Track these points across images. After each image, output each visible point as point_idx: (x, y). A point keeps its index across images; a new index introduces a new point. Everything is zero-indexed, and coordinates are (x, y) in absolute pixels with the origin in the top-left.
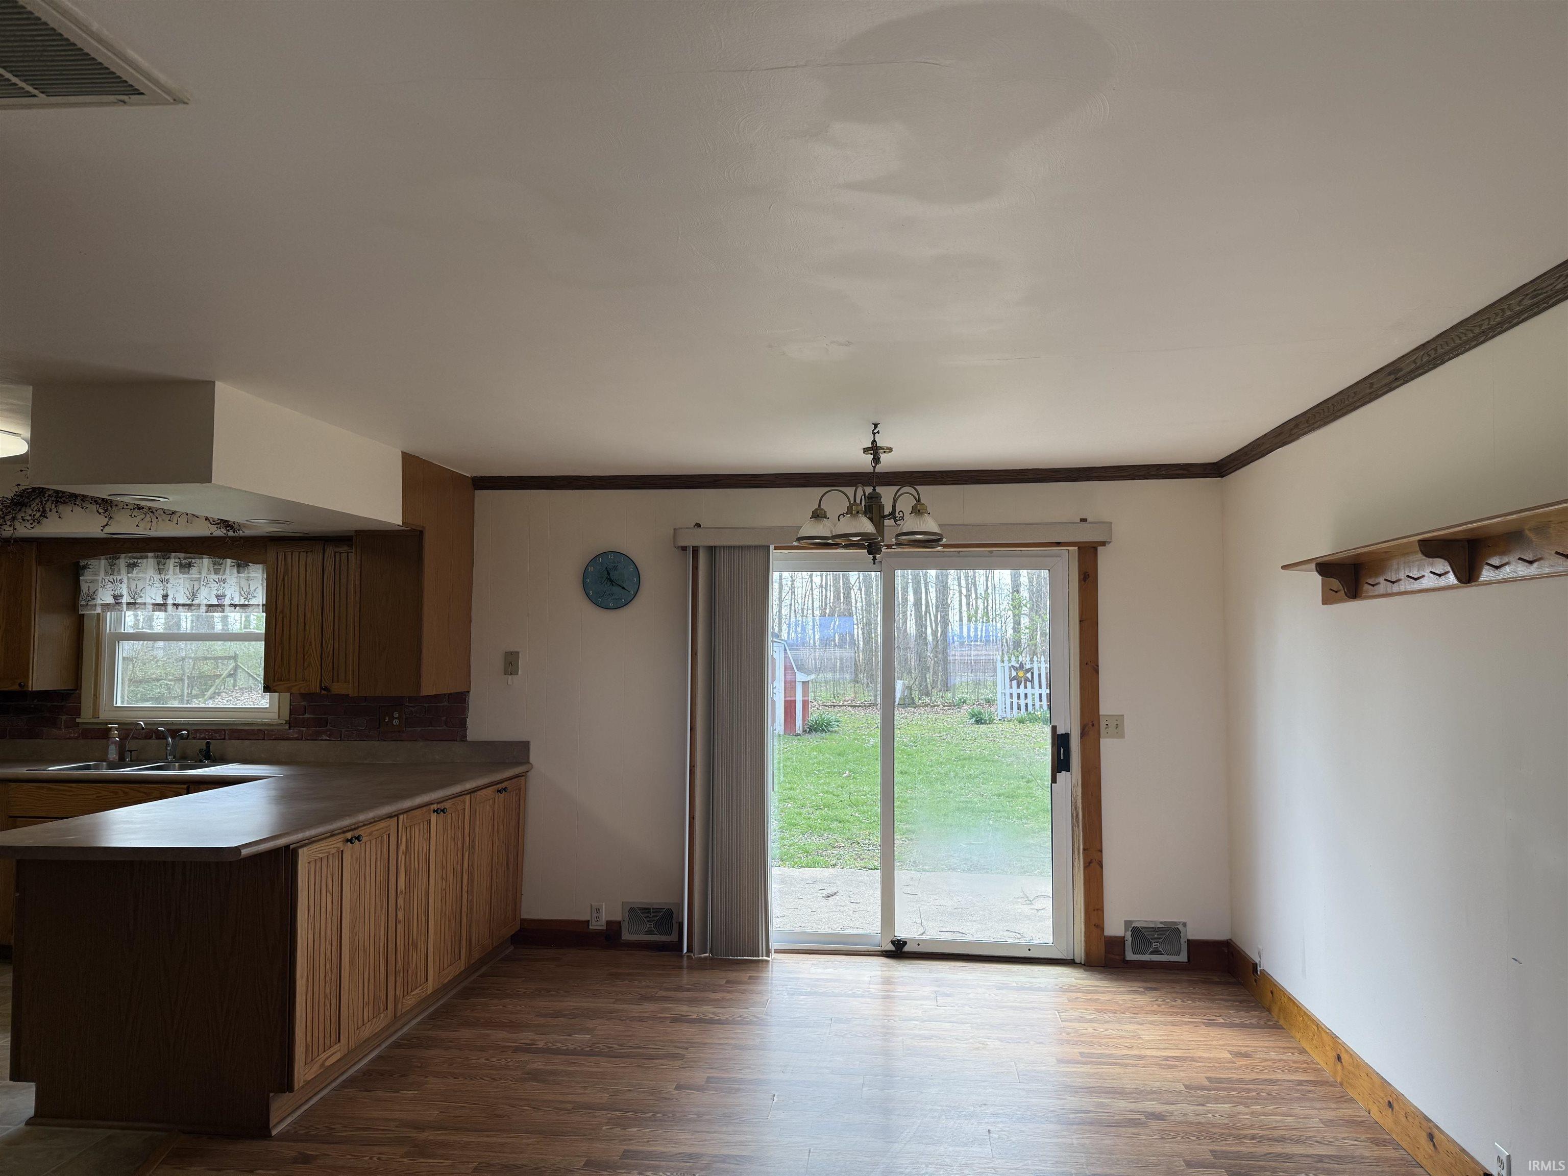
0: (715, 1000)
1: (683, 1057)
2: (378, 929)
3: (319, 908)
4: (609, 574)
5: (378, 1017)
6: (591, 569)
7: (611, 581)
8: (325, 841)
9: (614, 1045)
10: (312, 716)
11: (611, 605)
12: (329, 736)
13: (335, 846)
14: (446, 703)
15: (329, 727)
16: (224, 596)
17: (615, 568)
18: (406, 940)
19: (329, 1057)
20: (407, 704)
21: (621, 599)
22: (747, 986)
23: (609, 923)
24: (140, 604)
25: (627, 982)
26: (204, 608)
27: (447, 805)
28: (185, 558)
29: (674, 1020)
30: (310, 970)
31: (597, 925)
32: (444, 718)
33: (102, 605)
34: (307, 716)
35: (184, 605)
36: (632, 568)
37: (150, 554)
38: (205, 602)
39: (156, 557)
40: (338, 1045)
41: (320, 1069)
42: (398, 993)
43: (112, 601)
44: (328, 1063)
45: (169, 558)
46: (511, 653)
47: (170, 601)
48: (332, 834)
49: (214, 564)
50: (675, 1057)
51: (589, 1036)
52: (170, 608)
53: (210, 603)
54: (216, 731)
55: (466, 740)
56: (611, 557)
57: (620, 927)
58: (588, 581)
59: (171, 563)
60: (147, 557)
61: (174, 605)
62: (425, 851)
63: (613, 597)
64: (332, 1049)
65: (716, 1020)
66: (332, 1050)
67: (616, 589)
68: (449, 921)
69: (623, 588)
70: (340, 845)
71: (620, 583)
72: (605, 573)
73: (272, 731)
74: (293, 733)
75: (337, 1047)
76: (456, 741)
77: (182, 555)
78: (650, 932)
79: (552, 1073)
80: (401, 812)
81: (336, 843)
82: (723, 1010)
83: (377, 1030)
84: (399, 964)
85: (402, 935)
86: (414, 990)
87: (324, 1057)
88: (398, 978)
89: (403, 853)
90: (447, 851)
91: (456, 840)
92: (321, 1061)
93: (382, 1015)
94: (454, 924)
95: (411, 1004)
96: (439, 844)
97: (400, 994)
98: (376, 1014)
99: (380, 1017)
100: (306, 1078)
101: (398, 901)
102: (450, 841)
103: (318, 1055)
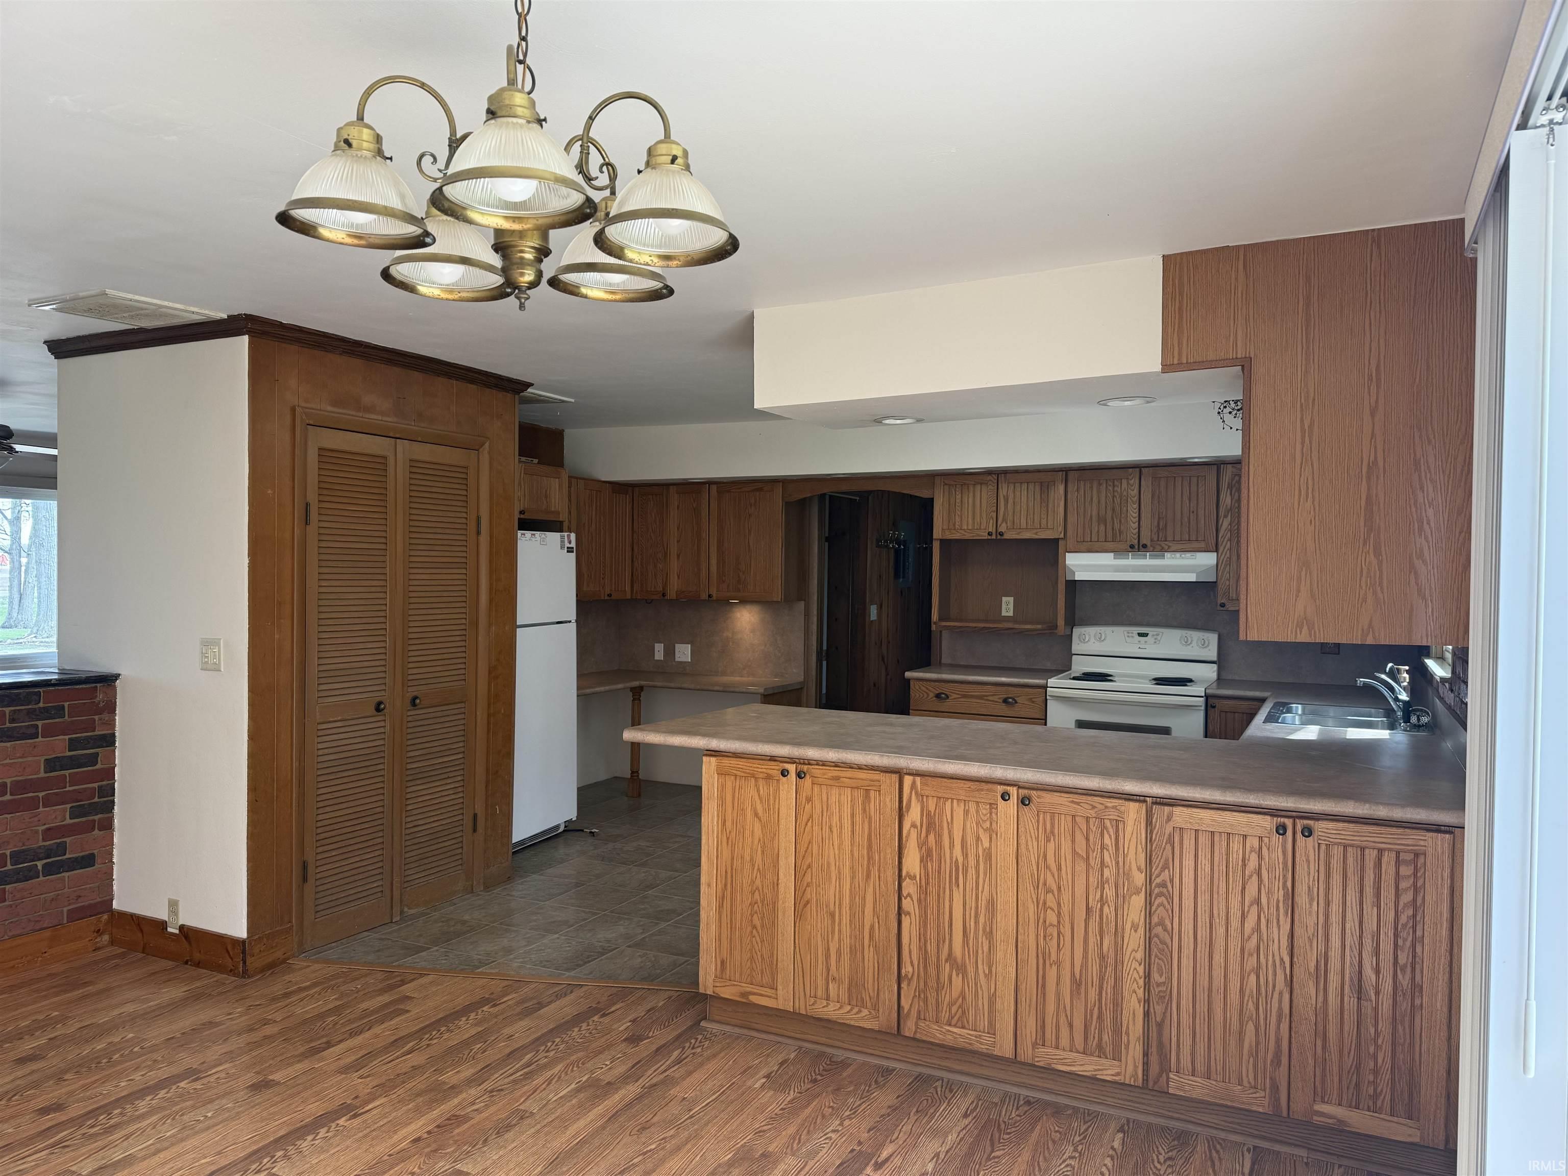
5: (857, 1009)
18: (931, 948)
19: (761, 995)
27: (1047, 798)
30: (726, 886)
41: (739, 996)
42: (906, 1002)
62: (985, 845)
66: (762, 990)
75: (772, 993)
80: (910, 771)
83: (852, 1023)
84: (907, 969)
85: (914, 933)
86: (955, 1026)
87: (748, 989)
88: (904, 985)
89: (914, 825)
90: (1059, 869)
91: (1095, 862)
92: (742, 990)
93: (865, 1012)
94: (1093, 994)
95: (944, 1040)
96: (1028, 849)
97: (910, 1010)
98: (854, 1003)
99: (860, 1011)
100: (717, 990)
101: (904, 884)
102: (1069, 857)
103: (740, 982)
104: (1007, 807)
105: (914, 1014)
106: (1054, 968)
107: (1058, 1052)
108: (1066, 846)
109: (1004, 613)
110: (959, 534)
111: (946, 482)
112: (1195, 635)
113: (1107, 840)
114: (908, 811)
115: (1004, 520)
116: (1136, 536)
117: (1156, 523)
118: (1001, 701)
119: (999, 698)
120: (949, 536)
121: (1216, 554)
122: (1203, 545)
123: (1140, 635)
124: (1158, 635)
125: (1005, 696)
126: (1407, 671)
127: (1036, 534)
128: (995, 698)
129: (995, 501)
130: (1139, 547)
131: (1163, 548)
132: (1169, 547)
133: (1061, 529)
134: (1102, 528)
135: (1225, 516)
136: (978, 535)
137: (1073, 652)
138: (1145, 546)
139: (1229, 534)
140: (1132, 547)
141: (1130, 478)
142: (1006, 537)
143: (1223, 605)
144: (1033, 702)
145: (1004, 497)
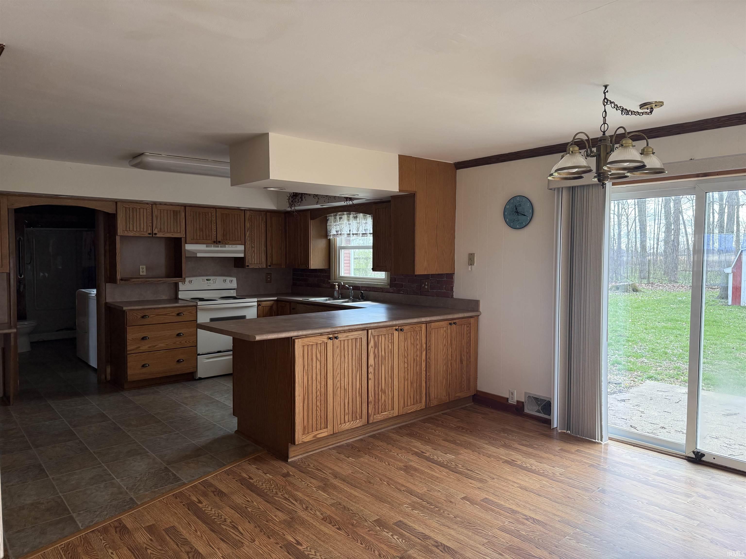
0: (541, 457)
1: (486, 481)
2: (354, 381)
3: (311, 366)
4: (516, 209)
5: (355, 421)
6: (508, 207)
7: (517, 212)
8: (313, 337)
9: (460, 465)
11: (518, 226)
12: (403, 292)
13: (321, 340)
14: (445, 279)
15: (403, 288)
16: (367, 229)
17: (520, 205)
18: (376, 389)
19: (322, 433)
20: (431, 279)
21: (522, 223)
22: (569, 454)
23: (518, 402)
24: (343, 234)
25: (506, 435)
26: (361, 235)
27: (406, 328)
28: (355, 214)
29: (506, 462)
30: (305, 394)
31: (513, 401)
32: (444, 286)
33: (333, 235)
35: (356, 234)
36: (529, 204)
37: (345, 213)
38: (361, 233)
39: (347, 214)
40: (326, 429)
41: (313, 438)
42: (370, 412)
43: (336, 233)
44: (319, 436)
45: (350, 214)
46: (471, 254)
47: (351, 233)
48: (321, 334)
49: (364, 216)
50: (481, 481)
51: (454, 457)
52: (351, 235)
53: (363, 233)
54: (368, 287)
55: (453, 298)
56: (518, 199)
57: (523, 405)
58: (506, 213)
59: (351, 216)
60: (344, 214)
61: (353, 234)
62: (390, 348)
63: (519, 222)
64: (321, 430)
65: (528, 468)
66: (321, 431)
67: (520, 217)
68: (411, 383)
69: (525, 217)
70: (326, 340)
71: (523, 213)
72: (515, 208)
73: (385, 288)
74: (391, 290)
75: (325, 430)
76: (449, 297)
77: (354, 213)
78: (538, 411)
79: (416, 470)
80: (371, 328)
81: (324, 339)
83: (354, 427)
84: (371, 399)
85: (372, 386)
86: (383, 412)
87: (316, 433)
88: (370, 405)
89: (372, 347)
90: (408, 349)
91: (415, 345)
92: (314, 435)
93: (358, 421)
94: (415, 385)
95: (381, 419)
96: (401, 346)
98: (354, 420)
99: (356, 421)
100: (303, 440)
101: (369, 369)
102: (410, 345)
103: (312, 432)
104: (396, 333)
105: (372, 414)
106: (407, 381)
107: (408, 407)
108: (409, 341)
109: (141, 274)
110: (133, 234)
111: (124, 206)
112: (228, 279)
113: (418, 337)
114: (370, 343)
115: (156, 227)
116: (215, 238)
117: (223, 233)
118: (176, 315)
119: (175, 314)
120: (126, 234)
121: (243, 246)
122: (240, 242)
123: (207, 280)
124: (214, 279)
125: (178, 312)
126: (337, 285)
127: (172, 235)
128: (173, 314)
129: (151, 218)
130: (216, 242)
131: (226, 243)
132: (228, 242)
133: (184, 232)
134: (201, 233)
135: (248, 231)
136: (143, 234)
137: (180, 290)
138: (219, 242)
139: (249, 238)
140: (214, 242)
141: (212, 212)
142: (157, 236)
143: (248, 266)
144: (191, 313)
145: (156, 216)
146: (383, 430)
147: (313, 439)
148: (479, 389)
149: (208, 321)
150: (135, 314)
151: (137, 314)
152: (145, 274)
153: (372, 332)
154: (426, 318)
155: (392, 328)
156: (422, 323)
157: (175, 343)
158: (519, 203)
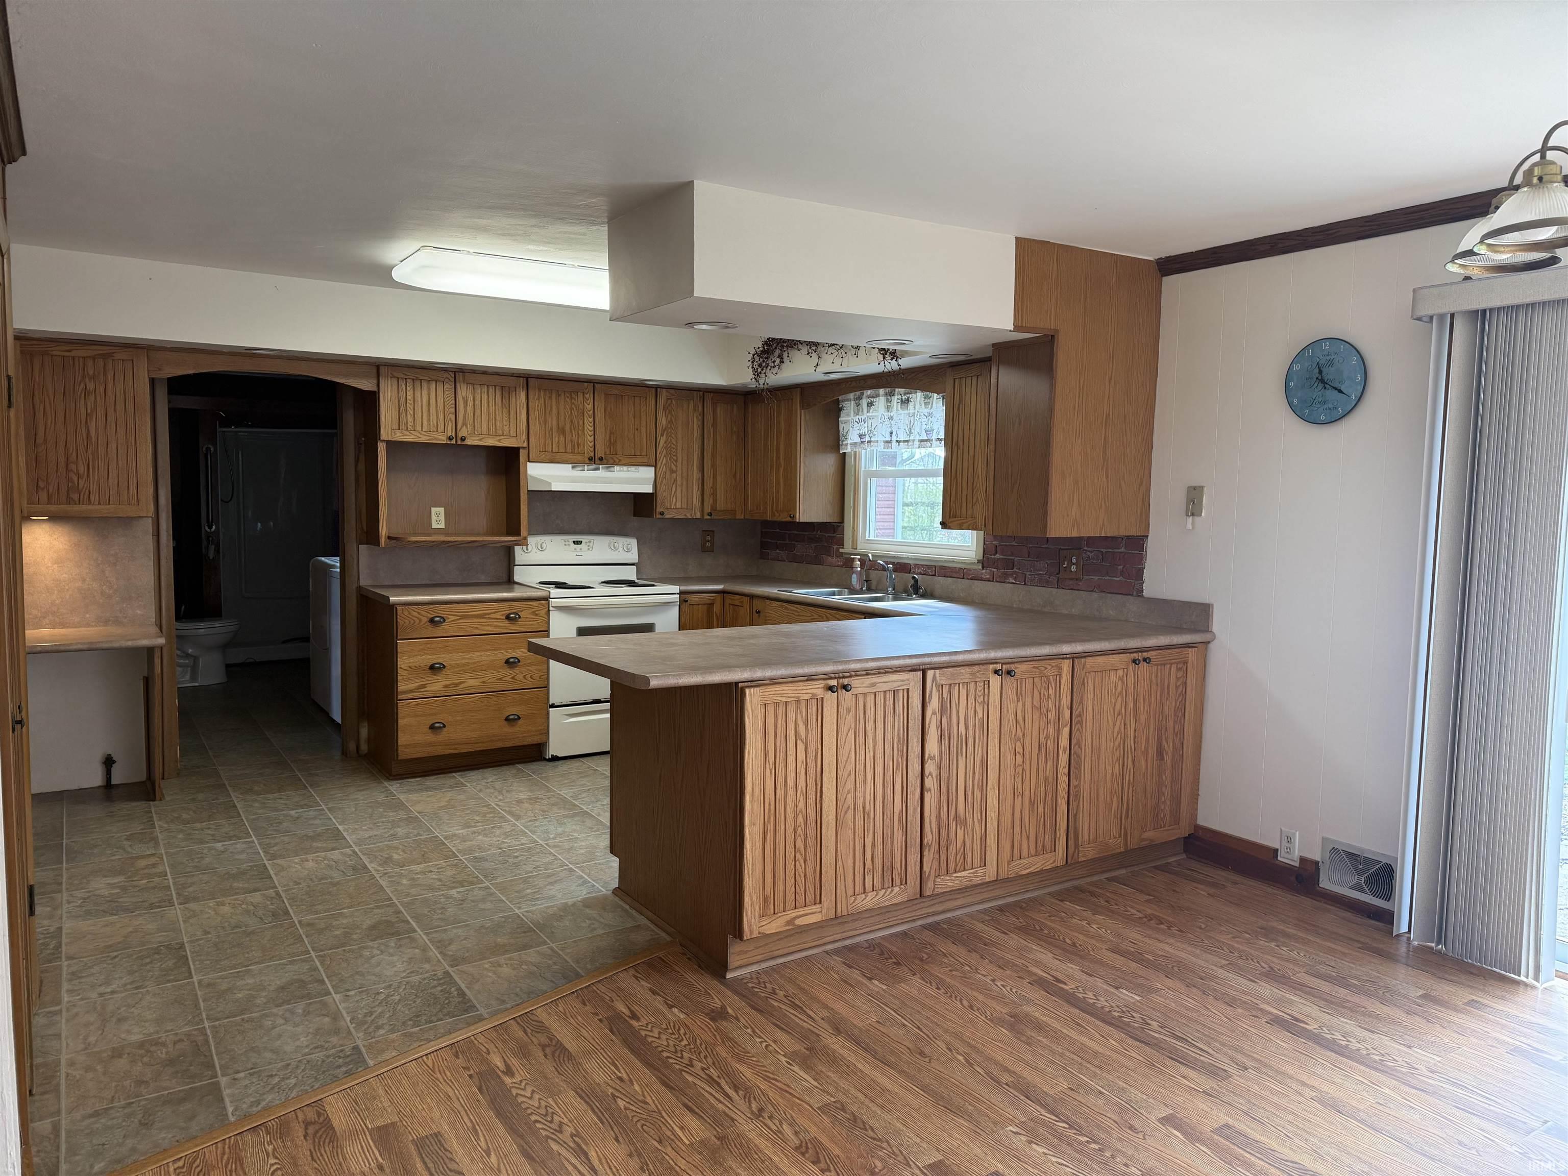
0: (1371, 1015)
1: (1226, 1076)
2: (889, 792)
3: (783, 755)
4: (1320, 372)
5: (890, 890)
6: (1297, 367)
7: (1322, 381)
8: (790, 685)
9: (1154, 1023)
10: (1002, 557)
11: (1323, 417)
12: (1015, 579)
13: (810, 691)
14: (1123, 550)
15: (1015, 569)
16: (932, 430)
17: (1331, 363)
18: (944, 813)
19: (807, 915)
20: (1086, 548)
21: (1335, 408)
23: (1303, 860)
24: (874, 442)
25: (1273, 945)
26: (917, 443)
27: (1020, 668)
28: (905, 394)
29: (1277, 1021)
30: (769, 818)
31: (1290, 856)
32: (1121, 567)
33: (851, 444)
34: (998, 556)
35: (904, 441)
36: (1355, 359)
37: (882, 391)
38: (918, 438)
39: (886, 394)
40: (818, 906)
41: (786, 925)
42: (926, 868)
43: (858, 440)
44: (799, 922)
45: (894, 395)
46: (1195, 488)
47: (894, 439)
48: (810, 678)
49: (925, 398)
50: (1214, 1072)
51: (1138, 998)
52: (894, 443)
53: (921, 438)
54: (929, 567)
55: (1142, 596)
56: (1326, 346)
57: (1318, 870)
58: (1292, 384)
59: (895, 399)
60: (878, 396)
61: (897, 441)
62: (980, 715)
63: (1326, 406)
64: (806, 908)
65: (1340, 1046)
66: (807, 910)
67: (1331, 394)
68: (1032, 804)
69: (1340, 391)
70: (820, 693)
71: (1338, 385)
72: (1317, 370)
73: (969, 570)
74: (986, 574)
75: (816, 908)
76: (1132, 595)
77: (902, 390)
78: (1358, 888)
79: (1039, 1027)
80: (932, 666)
81: (817, 688)
82: (1367, 1033)
83: (886, 904)
84: (928, 838)
85: (933, 805)
86: (960, 871)
87: (794, 915)
88: (926, 853)
89: (934, 713)
90: (1024, 721)
91: (1044, 710)
92: (788, 918)
93: (896, 889)
94: (1041, 807)
95: (953, 886)
96: (1008, 711)
97: (930, 872)
98: (886, 886)
99: (892, 890)
100: (762, 930)
101: (926, 766)
102: (1030, 710)
103: (784, 911)
104: (995, 681)
105: (933, 874)
106: (1020, 798)
107: (1022, 861)
108: (1028, 701)
109: (434, 525)
110: (413, 437)
111: (396, 374)
112: (621, 541)
113: (1051, 691)
114: (929, 702)
115: (465, 424)
116: (592, 449)
117: (608, 438)
118: (504, 617)
119: (503, 615)
120: (399, 437)
121: (653, 469)
122: (645, 460)
123: (575, 542)
124: (590, 542)
125: (508, 612)
126: (859, 560)
127: (499, 441)
128: (498, 616)
129: (454, 401)
130: (595, 460)
131: (615, 461)
132: (620, 460)
133: (524, 437)
134: (562, 439)
135: (662, 435)
136: (436, 439)
137: (516, 563)
138: (601, 459)
139: (665, 451)
140: (590, 459)
141: (586, 391)
142: (469, 442)
143: (662, 514)
144: (537, 615)
145: (463, 398)
146: (958, 913)
147: (788, 928)
148: (1201, 822)
149: (574, 633)
150: (415, 614)
151: (419, 613)
152: (442, 526)
153: (935, 675)
154: (1073, 645)
155: (985, 667)
156: (1062, 656)
157: (500, 679)
158: (1328, 358)
